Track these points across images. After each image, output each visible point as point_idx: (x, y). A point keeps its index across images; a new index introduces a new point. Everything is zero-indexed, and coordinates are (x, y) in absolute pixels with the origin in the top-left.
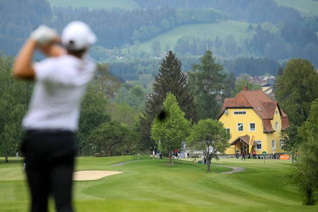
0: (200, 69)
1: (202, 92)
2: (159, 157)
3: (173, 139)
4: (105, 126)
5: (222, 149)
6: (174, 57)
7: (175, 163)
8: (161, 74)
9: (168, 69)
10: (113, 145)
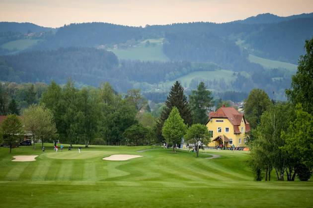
0: (196, 93)
1: (197, 108)
2: (167, 147)
3: (176, 136)
4: (134, 127)
5: (206, 143)
6: (179, 85)
7: (176, 151)
8: (171, 95)
9: (176, 93)
10: (138, 139)
